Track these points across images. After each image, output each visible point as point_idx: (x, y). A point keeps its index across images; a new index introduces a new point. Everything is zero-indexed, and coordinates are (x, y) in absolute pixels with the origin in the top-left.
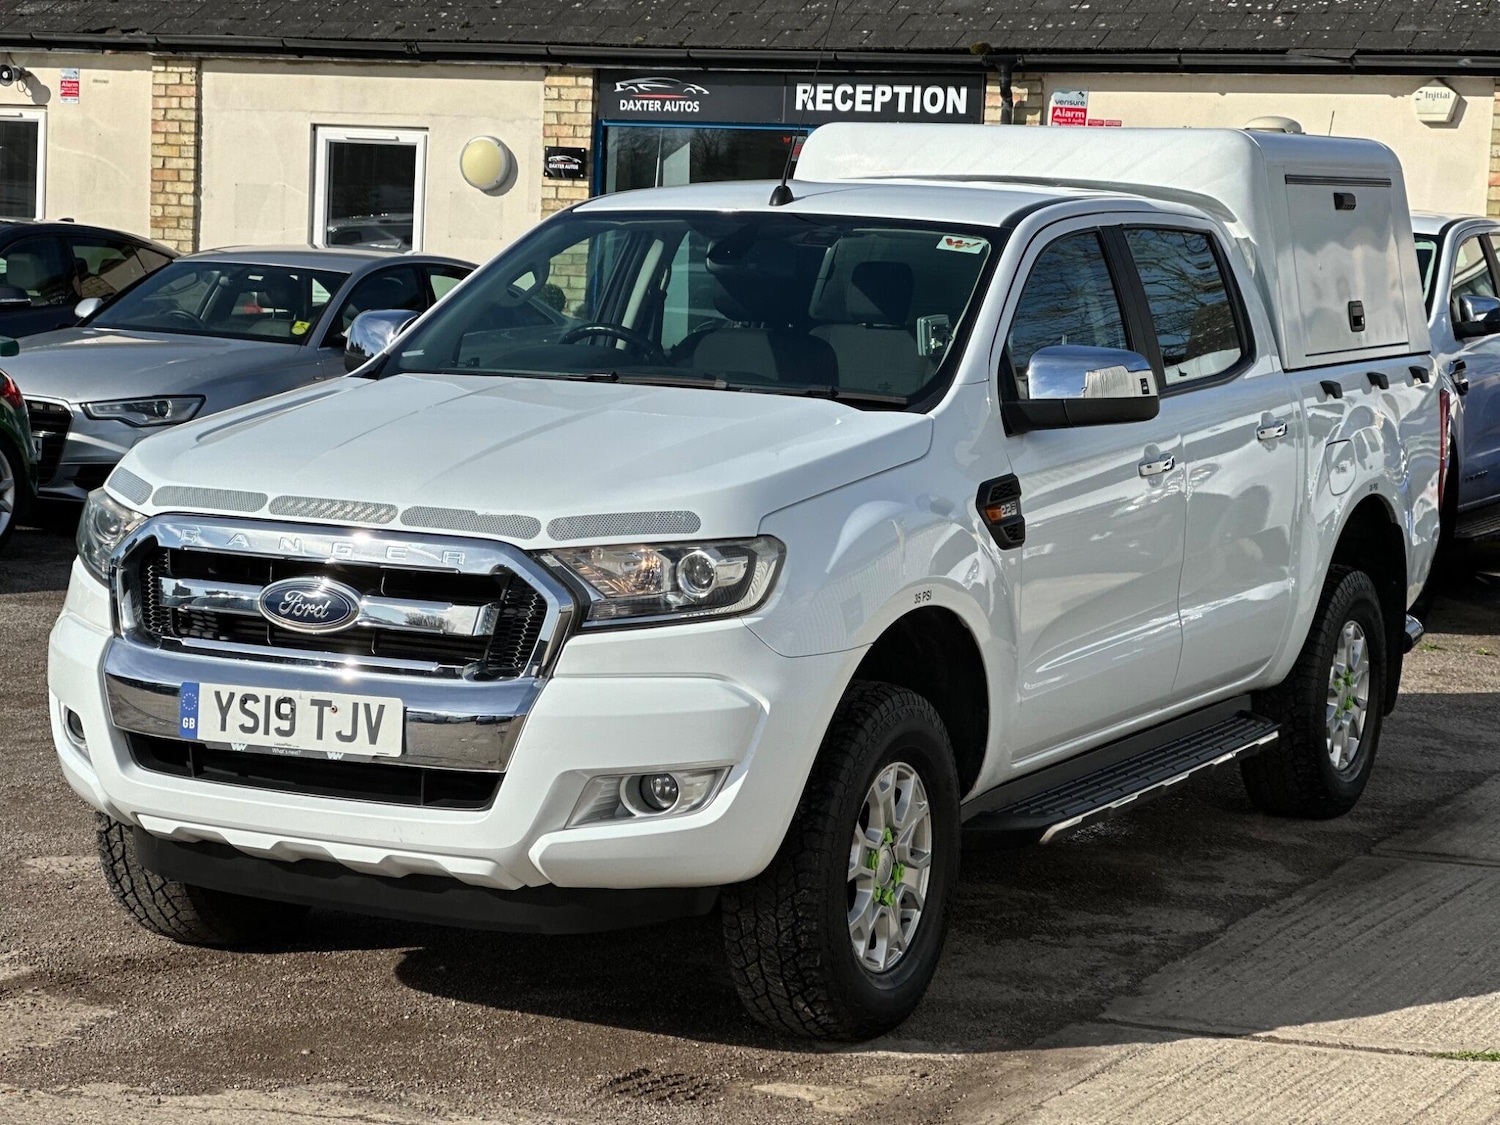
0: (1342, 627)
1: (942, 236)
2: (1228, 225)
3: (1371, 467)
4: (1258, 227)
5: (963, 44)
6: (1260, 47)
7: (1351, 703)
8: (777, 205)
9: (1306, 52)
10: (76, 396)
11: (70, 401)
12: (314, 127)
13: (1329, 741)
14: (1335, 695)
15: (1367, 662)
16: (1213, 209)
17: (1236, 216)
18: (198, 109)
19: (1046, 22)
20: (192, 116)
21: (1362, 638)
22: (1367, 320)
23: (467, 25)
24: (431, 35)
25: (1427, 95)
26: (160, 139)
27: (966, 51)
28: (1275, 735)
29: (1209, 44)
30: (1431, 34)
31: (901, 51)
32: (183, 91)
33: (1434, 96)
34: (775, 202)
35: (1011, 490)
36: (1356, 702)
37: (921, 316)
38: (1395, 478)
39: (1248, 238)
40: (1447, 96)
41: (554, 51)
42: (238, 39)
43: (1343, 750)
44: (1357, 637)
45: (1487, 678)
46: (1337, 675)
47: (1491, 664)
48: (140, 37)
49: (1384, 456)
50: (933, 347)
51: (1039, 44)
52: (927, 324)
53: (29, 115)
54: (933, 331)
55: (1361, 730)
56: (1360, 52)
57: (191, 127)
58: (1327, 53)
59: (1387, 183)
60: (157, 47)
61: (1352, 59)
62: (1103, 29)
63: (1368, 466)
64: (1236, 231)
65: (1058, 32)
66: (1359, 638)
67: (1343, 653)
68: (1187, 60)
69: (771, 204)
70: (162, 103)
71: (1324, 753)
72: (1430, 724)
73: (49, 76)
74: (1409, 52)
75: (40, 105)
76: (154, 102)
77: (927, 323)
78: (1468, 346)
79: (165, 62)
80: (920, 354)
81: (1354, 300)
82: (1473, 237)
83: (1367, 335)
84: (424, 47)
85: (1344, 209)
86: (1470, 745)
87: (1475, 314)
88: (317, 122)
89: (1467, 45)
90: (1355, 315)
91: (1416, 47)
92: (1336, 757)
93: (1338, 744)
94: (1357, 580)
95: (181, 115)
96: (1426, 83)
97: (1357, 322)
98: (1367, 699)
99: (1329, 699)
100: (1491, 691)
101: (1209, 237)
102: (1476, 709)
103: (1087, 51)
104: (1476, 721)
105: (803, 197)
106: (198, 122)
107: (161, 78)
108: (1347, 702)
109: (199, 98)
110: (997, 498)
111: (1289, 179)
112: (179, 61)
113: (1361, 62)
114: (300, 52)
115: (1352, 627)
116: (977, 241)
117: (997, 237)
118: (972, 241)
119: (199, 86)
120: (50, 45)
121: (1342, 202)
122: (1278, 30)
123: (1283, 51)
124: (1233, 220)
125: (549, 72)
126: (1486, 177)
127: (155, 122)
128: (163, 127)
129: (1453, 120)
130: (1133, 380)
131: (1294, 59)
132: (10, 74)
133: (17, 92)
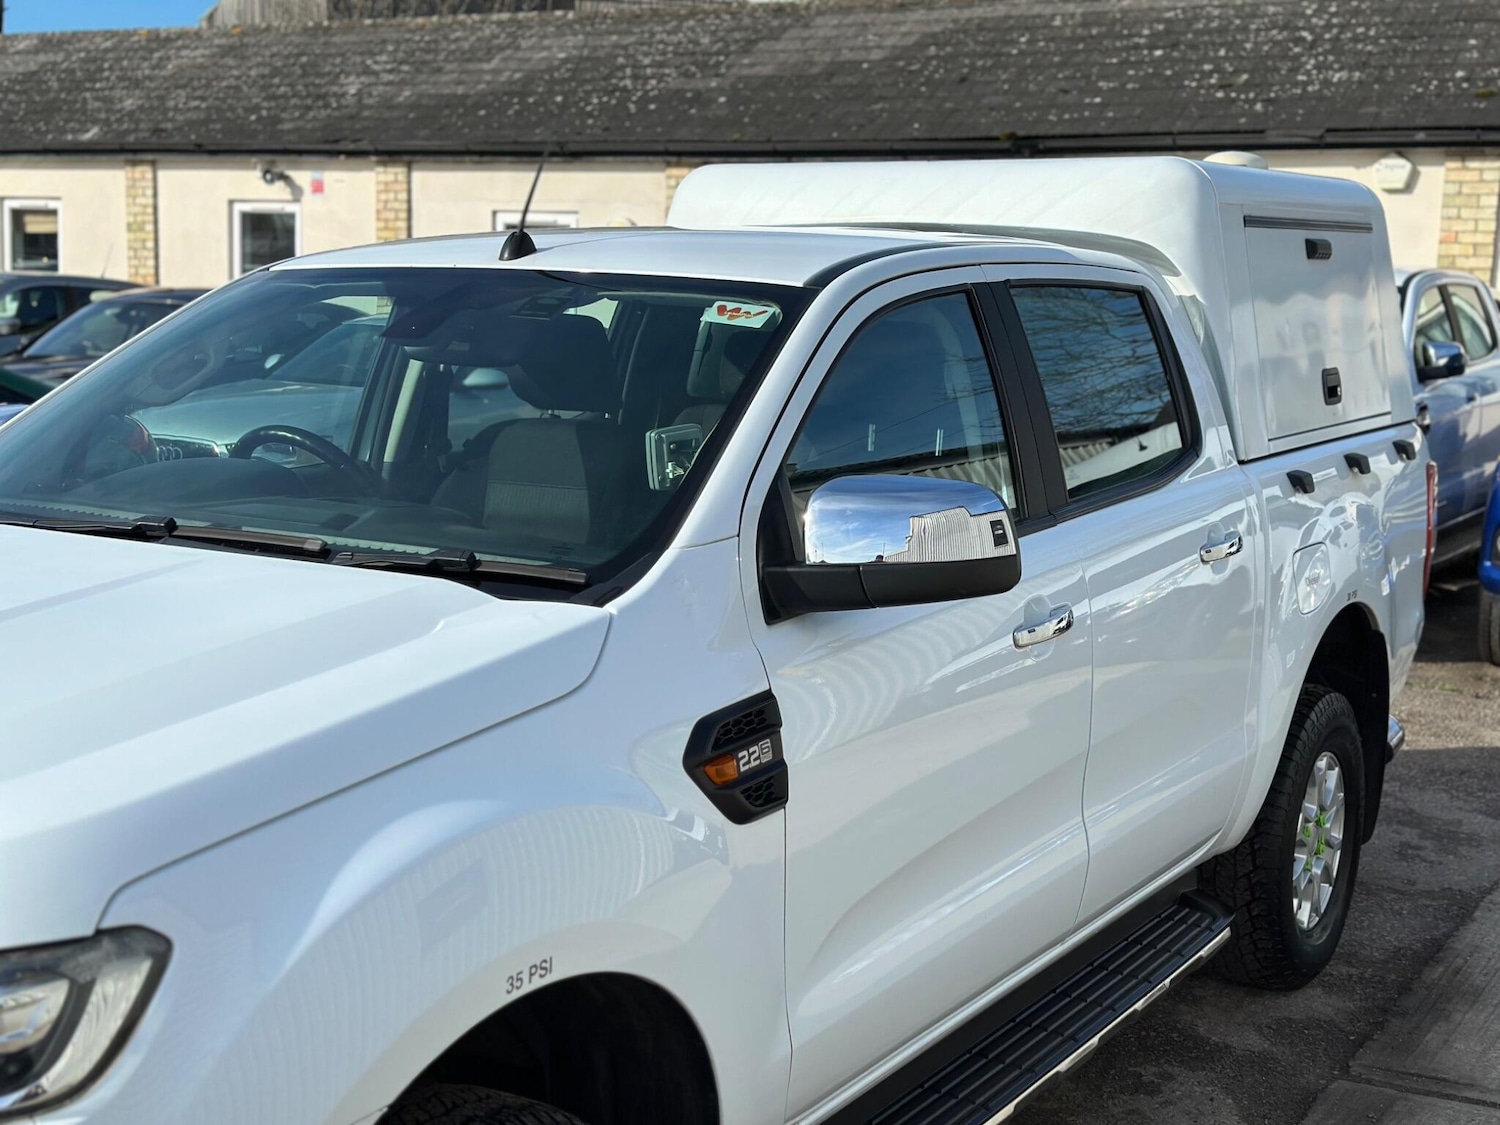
0: (1314, 762)
1: (714, 302)
2: (1169, 279)
3: (1346, 545)
4: (1206, 282)
5: (995, 133)
6: (1242, 128)
7: (1323, 847)
8: (510, 258)
9: (1281, 132)
10: (223, 439)
11: (219, 443)
12: (495, 213)
13: (1295, 902)
14: (1303, 844)
15: (1342, 794)
16: (1152, 260)
17: (1180, 269)
18: (409, 201)
19: (1064, 112)
20: (404, 206)
21: (1337, 769)
22: (1344, 390)
23: (606, 129)
24: (579, 138)
25: (1387, 166)
26: (382, 224)
27: (996, 139)
28: (1226, 933)
29: (1200, 127)
30: (1389, 114)
31: (944, 140)
32: (397, 187)
33: (1391, 167)
34: (506, 255)
35: (763, 720)
36: (1329, 844)
37: (651, 428)
38: (1371, 553)
39: (1194, 296)
40: (1403, 167)
41: (672, 147)
42: (435, 144)
43: (1312, 905)
44: (1330, 767)
45: (1456, 725)
46: (1307, 821)
47: (1457, 703)
48: (364, 145)
49: (1358, 531)
50: (671, 476)
51: (1058, 130)
52: (659, 441)
53: (289, 208)
54: (671, 452)
55: (1335, 874)
56: (1329, 130)
57: (404, 215)
58: (1300, 132)
59: (1368, 229)
60: (377, 153)
61: (1321, 137)
62: (1111, 118)
63: (1342, 544)
64: (1178, 288)
65: (1072, 121)
66: (1333, 769)
67: (1312, 793)
68: (1181, 141)
69: (501, 258)
70: (383, 197)
71: (1290, 916)
72: (1404, 802)
73: (303, 177)
74: (1371, 129)
75: (297, 199)
76: (378, 197)
77: (660, 438)
78: (1429, 388)
79: (384, 164)
80: (652, 487)
81: (1328, 367)
82: (1431, 288)
83: (1344, 408)
84: (573, 147)
85: (1318, 258)
86: (1449, 838)
87: (1438, 358)
88: (496, 208)
89: (1420, 121)
90: (1330, 385)
91: (1378, 125)
92: (1304, 914)
93: (1306, 900)
94: (1333, 702)
95: (397, 205)
96: (1385, 156)
97: (1332, 393)
98: (1341, 836)
99: (1296, 849)
100: (1461, 745)
101: (1141, 295)
102: (1450, 774)
103: (1097, 136)
104: (1453, 797)
105: (552, 248)
106: (409, 211)
107: (382, 178)
108: (1319, 846)
109: (409, 191)
110: (721, 747)
111: (1249, 221)
112: (394, 163)
113: (1330, 139)
114: (482, 153)
115: (1325, 759)
116: (765, 308)
117: (792, 302)
118: (754, 308)
119: (409, 182)
120: (300, 153)
121: (1315, 250)
122: (1257, 115)
123: (1262, 132)
124: (1176, 273)
125: (669, 165)
126: (1437, 235)
127: (378, 212)
128: (384, 215)
129: (1409, 187)
130: (979, 526)
131: (1272, 137)
132: (272, 176)
133: (279, 190)
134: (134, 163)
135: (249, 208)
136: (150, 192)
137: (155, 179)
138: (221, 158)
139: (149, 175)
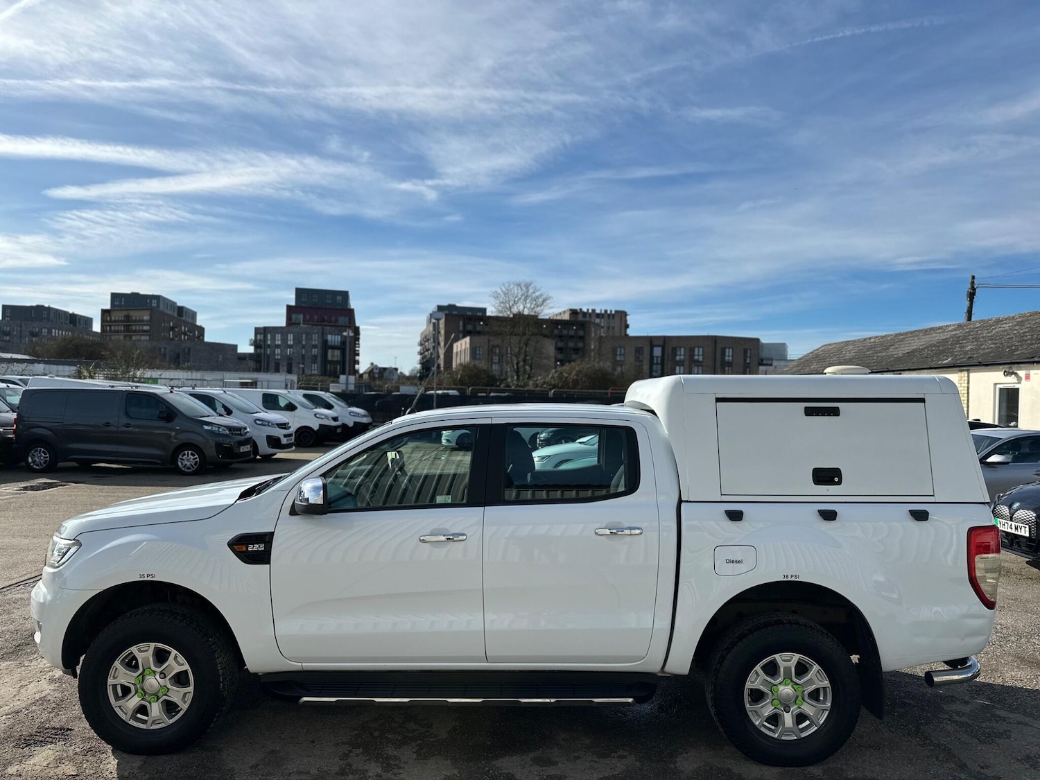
35: (262, 539)
53: (1017, 386)
59: (917, 401)
73: (1022, 373)
75: (1020, 382)
85: (821, 416)
90: (824, 476)
111: (724, 400)
120: (1021, 363)
132: (1007, 374)
133: (1012, 379)
134: (961, 371)
135: (1002, 386)
136: (966, 382)
137: (968, 377)
138: (990, 367)
139: (966, 375)
